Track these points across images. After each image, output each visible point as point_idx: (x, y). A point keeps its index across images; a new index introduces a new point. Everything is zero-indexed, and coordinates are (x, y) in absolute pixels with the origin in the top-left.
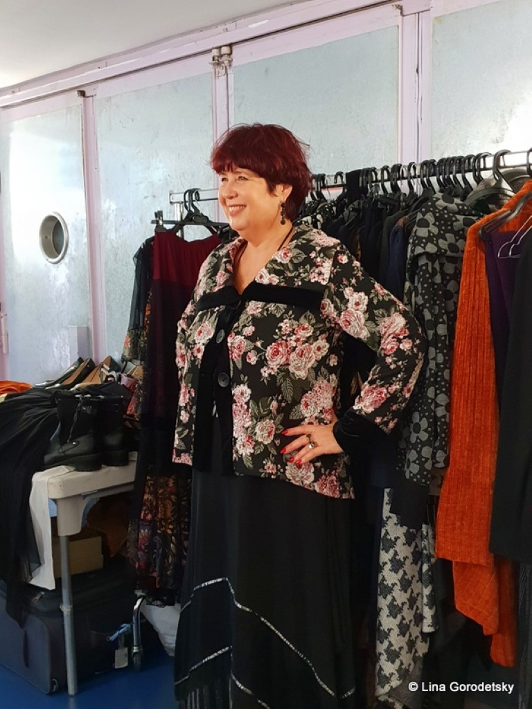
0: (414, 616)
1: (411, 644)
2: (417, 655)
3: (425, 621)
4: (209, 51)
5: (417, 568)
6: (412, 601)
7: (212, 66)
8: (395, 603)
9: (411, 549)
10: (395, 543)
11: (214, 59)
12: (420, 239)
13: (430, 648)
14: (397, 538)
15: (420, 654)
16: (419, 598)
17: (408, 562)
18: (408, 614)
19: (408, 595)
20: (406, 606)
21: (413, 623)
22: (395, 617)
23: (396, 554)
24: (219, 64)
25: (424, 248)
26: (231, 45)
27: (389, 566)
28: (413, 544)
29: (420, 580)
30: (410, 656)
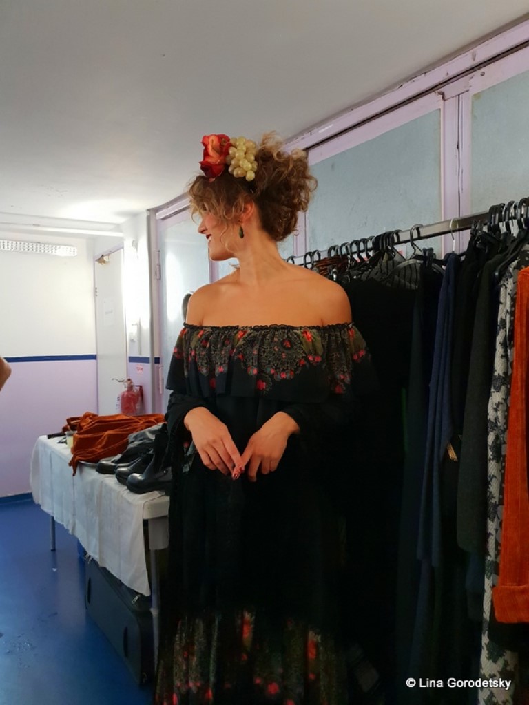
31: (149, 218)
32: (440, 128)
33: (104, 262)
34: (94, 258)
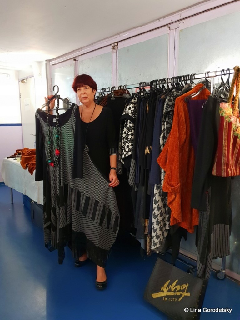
1: (163, 233)
3: (166, 226)
4: (111, 45)
5: (164, 209)
7: (112, 49)
8: (158, 221)
10: (158, 202)
11: (112, 47)
12: (170, 105)
14: (159, 200)
15: (165, 236)
16: (165, 219)
17: (162, 208)
18: (162, 224)
19: (162, 218)
20: (162, 221)
21: (163, 226)
22: (158, 225)
23: (158, 205)
24: (114, 49)
25: (171, 109)
26: (117, 42)
27: (156, 209)
28: (164, 202)
29: (165, 213)
30: (163, 237)
31: (46, 64)
32: (168, 41)
33: (24, 82)
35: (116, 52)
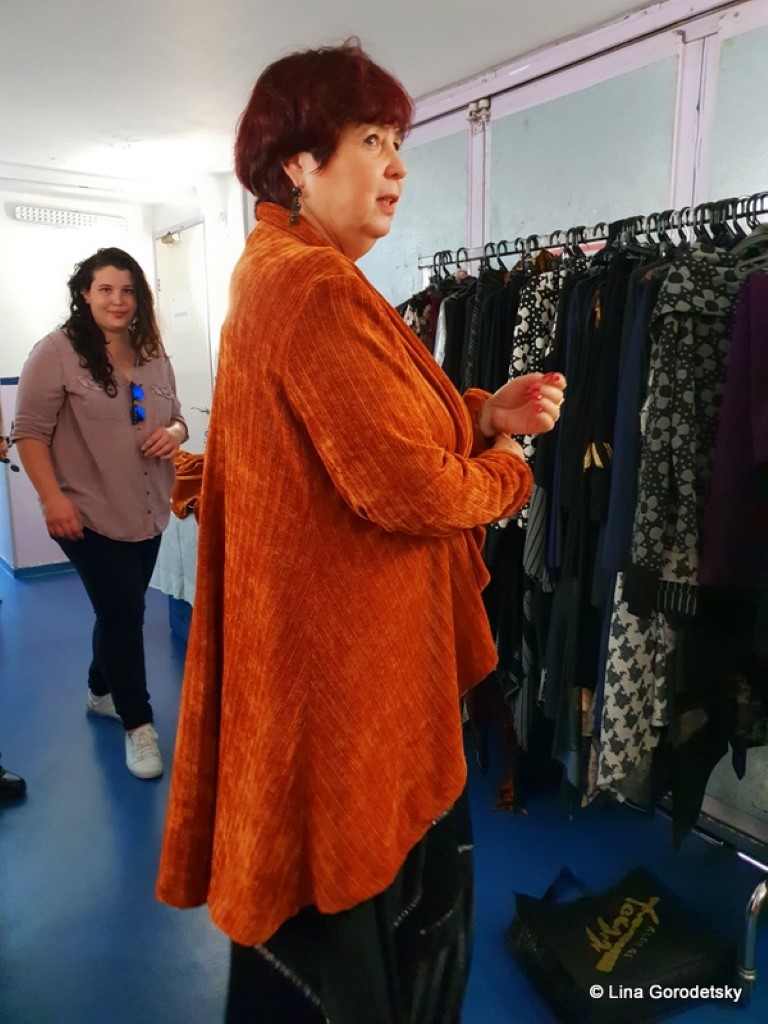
0: (644, 708)
1: (639, 737)
2: (644, 748)
3: (654, 714)
4: (465, 107)
5: (650, 657)
6: (642, 692)
7: (468, 123)
8: (623, 693)
9: (644, 638)
10: (625, 629)
11: (471, 114)
12: (670, 296)
13: (659, 743)
14: (628, 625)
15: (648, 747)
16: (650, 690)
17: (640, 650)
18: (637, 706)
19: (637, 686)
20: (635, 698)
21: (641, 715)
22: (622, 707)
23: (626, 641)
24: (476, 120)
25: (673, 306)
26: (489, 98)
27: (617, 653)
30: (637, 749)
32: (676, 82)
33: (172, 242)
34: (154, 235)
35: (484, 129)
